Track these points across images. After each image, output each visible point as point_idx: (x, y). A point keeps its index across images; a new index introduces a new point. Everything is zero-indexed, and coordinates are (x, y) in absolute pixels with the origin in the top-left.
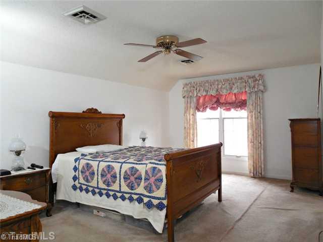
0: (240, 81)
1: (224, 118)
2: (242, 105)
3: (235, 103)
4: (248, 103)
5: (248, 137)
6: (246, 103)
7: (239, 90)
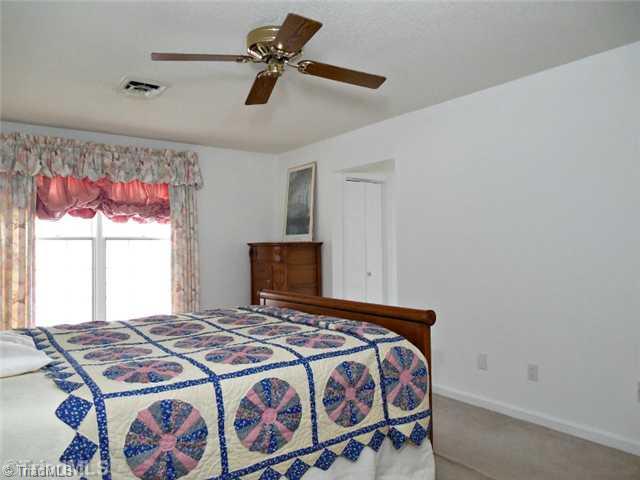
0: (155, 158)
1: (106, 239)
2: (160, 210)
3: (145, 205)
4: (172, 208)
5: (173, 279)
6: (169, 208)
7: (156, 177)
